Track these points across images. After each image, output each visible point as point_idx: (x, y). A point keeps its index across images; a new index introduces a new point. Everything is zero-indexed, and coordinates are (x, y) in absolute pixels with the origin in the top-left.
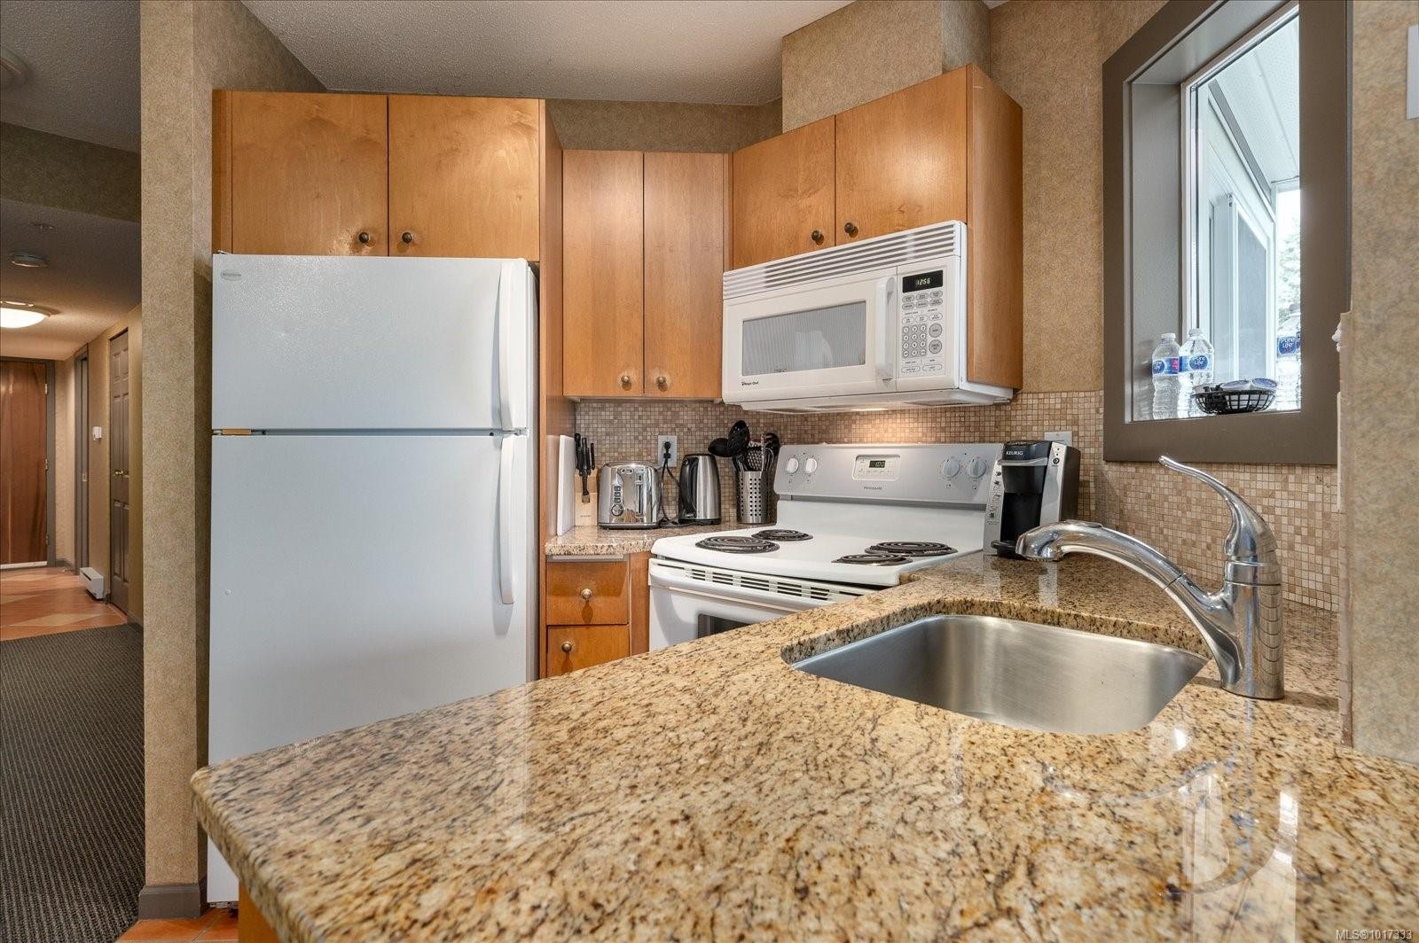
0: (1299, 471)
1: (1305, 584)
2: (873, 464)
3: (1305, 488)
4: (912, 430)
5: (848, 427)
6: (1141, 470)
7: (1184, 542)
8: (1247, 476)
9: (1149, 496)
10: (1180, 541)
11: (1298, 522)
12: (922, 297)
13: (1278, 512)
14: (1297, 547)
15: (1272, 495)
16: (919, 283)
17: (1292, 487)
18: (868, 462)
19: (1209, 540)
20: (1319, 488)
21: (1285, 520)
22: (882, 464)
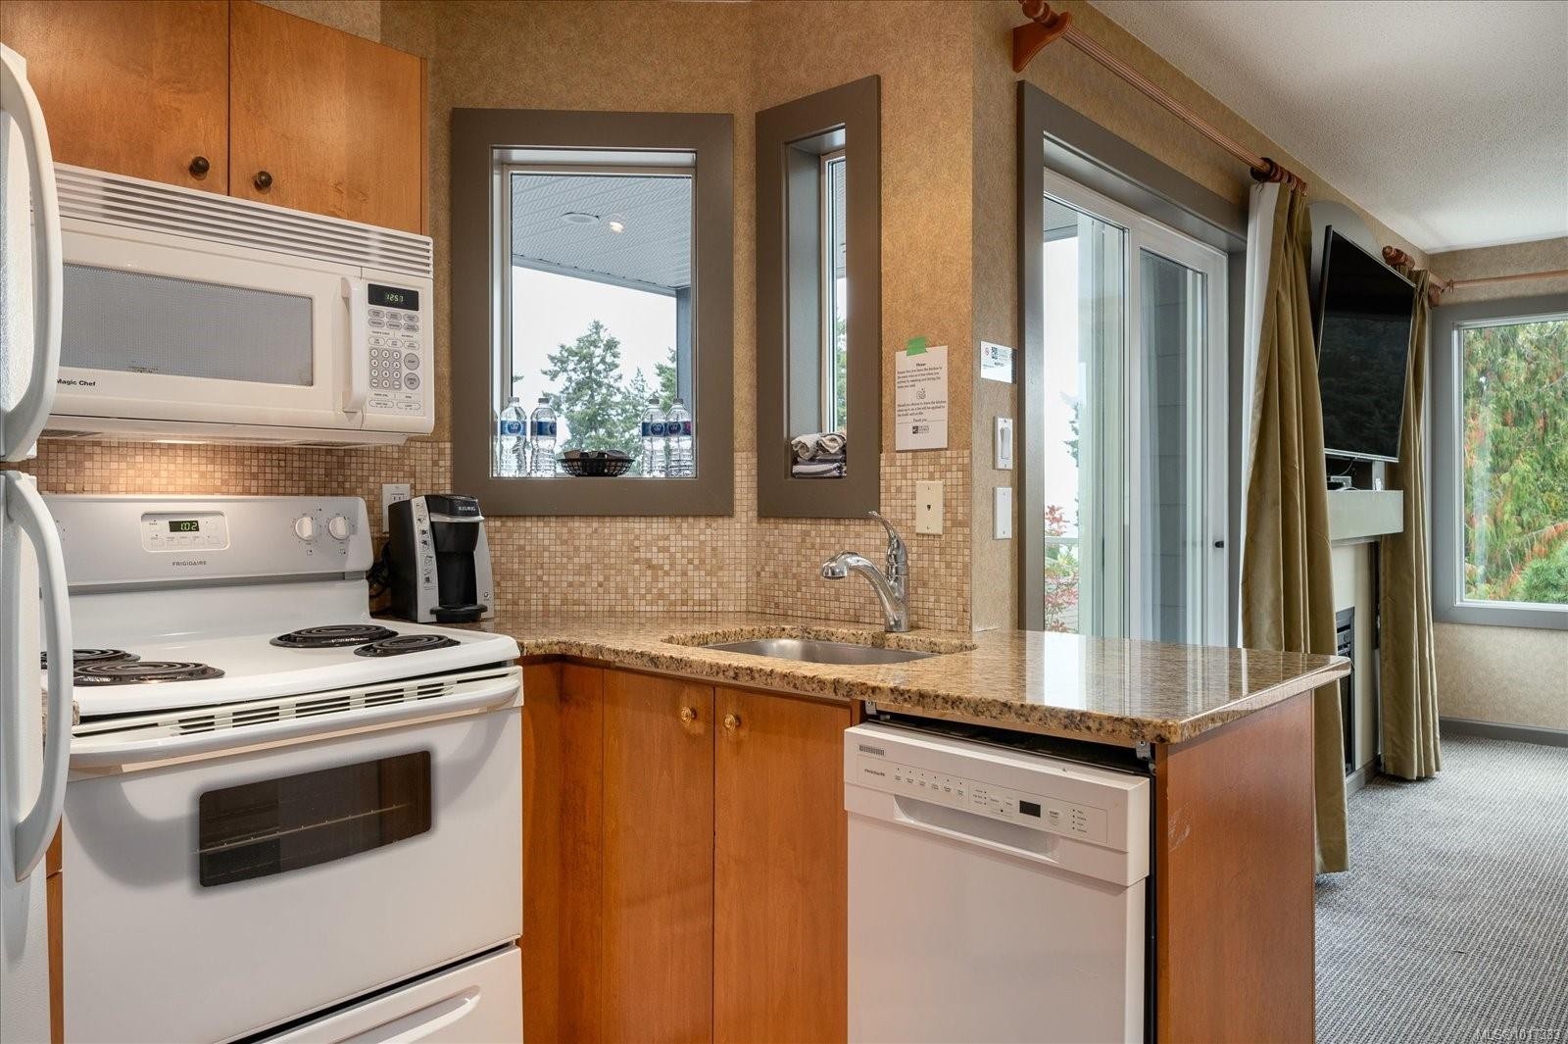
0: (691, 520)
1: (696, 597)
2: (175, 527)
3: (696, 532)
4: (203, 475)
5: (78, 466)
6: (510, 524)
7: (570, 584)
8: (643, 525)
9: (521, 548)
10: (565, 584)
11: (690, 556)
12: (394, 316)
13: (673, 550)
14: (690, 573)
15: (667, 538)
16: (392, 297)
17: (685, 532)
18: (165, 524)
19: (601, 578)
20: (708, 531)
21: (679, 555)
22: (193, 526)
